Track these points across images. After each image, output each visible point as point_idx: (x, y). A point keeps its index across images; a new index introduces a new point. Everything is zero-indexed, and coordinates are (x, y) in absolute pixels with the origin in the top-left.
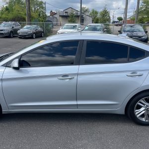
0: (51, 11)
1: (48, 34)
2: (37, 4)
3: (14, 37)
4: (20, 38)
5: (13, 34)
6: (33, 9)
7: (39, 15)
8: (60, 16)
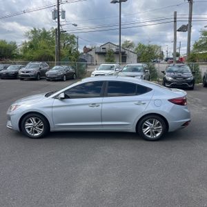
0: (85, 47)
1: (81, 76)
2: (67, 39)
3: (41, 79)
4: (48, 80)
5: (40, 76)
6: (62, 44)
7: (70, 52)
8: (96, 53)
